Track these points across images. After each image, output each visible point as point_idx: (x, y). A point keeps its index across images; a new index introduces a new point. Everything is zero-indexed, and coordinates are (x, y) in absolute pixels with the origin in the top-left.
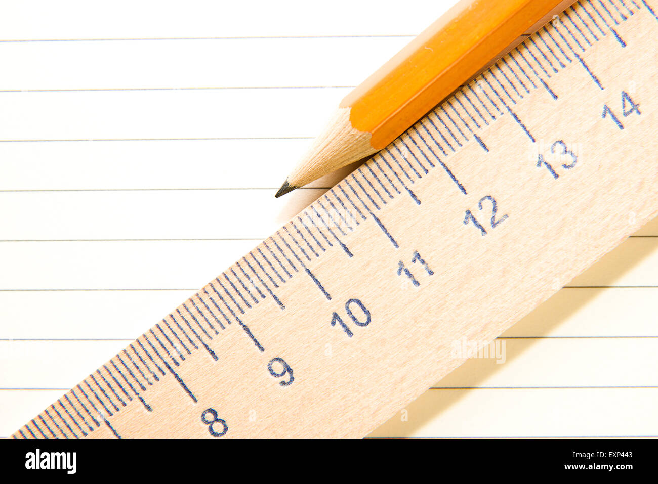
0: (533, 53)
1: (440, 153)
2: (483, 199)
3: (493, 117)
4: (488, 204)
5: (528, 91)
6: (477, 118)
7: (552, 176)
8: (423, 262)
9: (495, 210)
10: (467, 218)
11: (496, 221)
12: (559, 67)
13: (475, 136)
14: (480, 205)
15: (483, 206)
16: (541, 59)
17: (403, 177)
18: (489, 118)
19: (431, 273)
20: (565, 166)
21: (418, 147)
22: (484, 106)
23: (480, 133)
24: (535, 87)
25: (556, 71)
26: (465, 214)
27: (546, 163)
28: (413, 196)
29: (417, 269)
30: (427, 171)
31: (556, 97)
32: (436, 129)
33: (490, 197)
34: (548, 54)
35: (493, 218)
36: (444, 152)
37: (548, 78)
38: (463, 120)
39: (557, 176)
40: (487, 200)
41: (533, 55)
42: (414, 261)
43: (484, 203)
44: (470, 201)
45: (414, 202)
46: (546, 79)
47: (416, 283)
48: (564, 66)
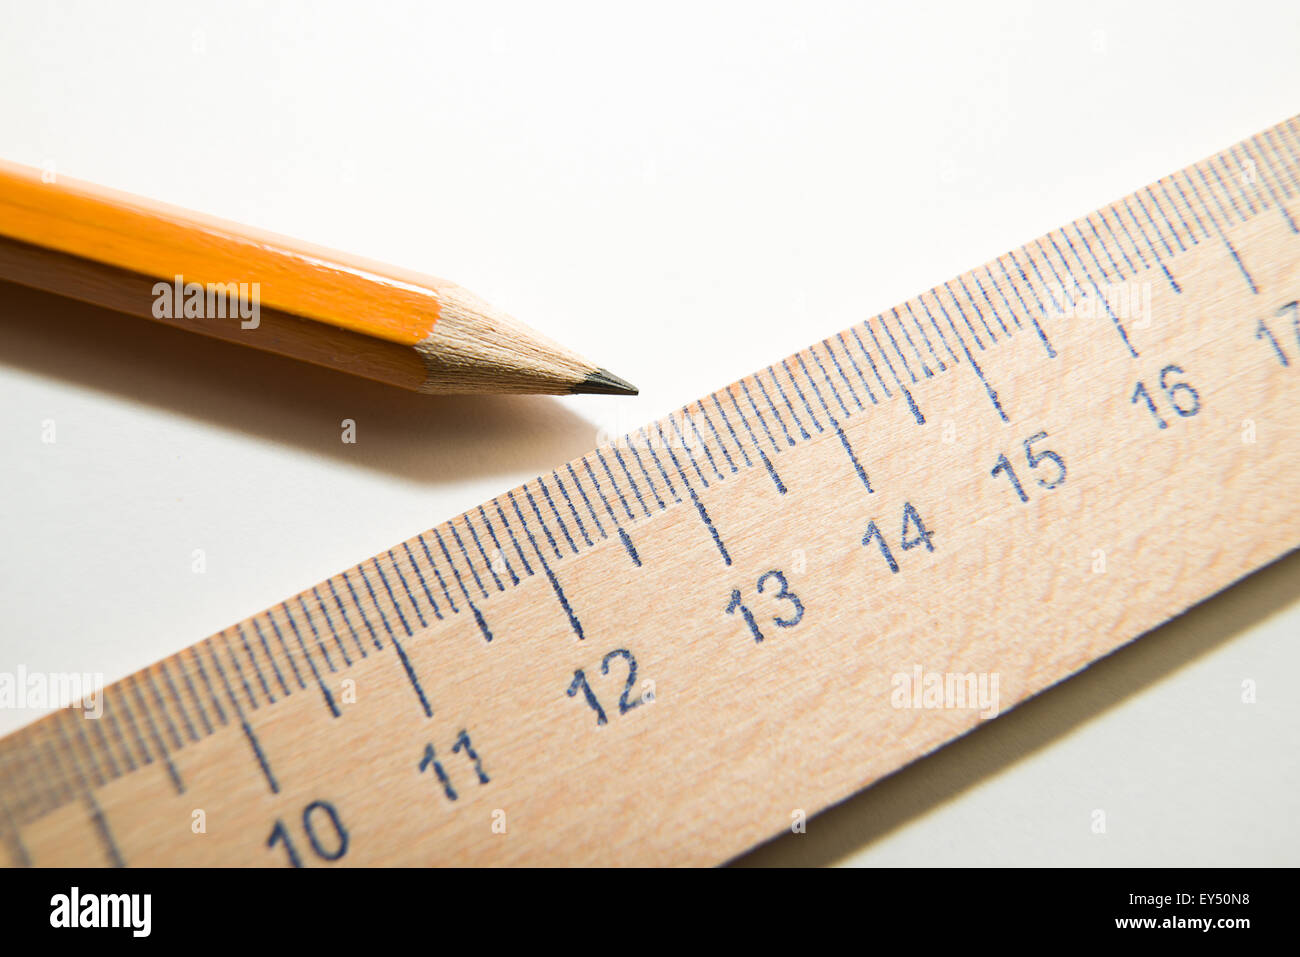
0: (756, 402)
1: (548, 552)
2: (612, 654)
3: (662, 504)
4: (620, 665)
5: (735, 470)
6: (631, 499)
7: (752, 636)
8: (473, 756)
9: (631, 680)
10: (574, 685)
11: (629, 702)
12: (798, 437)
13: (621, 531)
14: (605, 667)
15: (610, 668)
16: (769, 415)
17: (470, 584)
18: (652, 503)
19: (484, 780)
20: (780, 622)
21: (510, 532)
22: (649, 479)
23: (630, 528)
24: (750, 464)
25: (792, 442)
26: (572, 677)
27: (744, 609)
28: (482, 623)
29: (458, 766)
30: (516, 581)
31: (783, 489)
32: (551, 504)
33: (626, 654)
34: (783, 410)
35: (626, 695)
36: (557, 551)
37: (774, 452)
38: (604, 498)
39: (760, 637)
40: (620, 657)
41: (755, 407)
42: (456, 750)
43: (612, 662)
44: (585, 653)
45: (480, 634)
46: (770, 453)
47: (451, 794)
48: (807, 436)
